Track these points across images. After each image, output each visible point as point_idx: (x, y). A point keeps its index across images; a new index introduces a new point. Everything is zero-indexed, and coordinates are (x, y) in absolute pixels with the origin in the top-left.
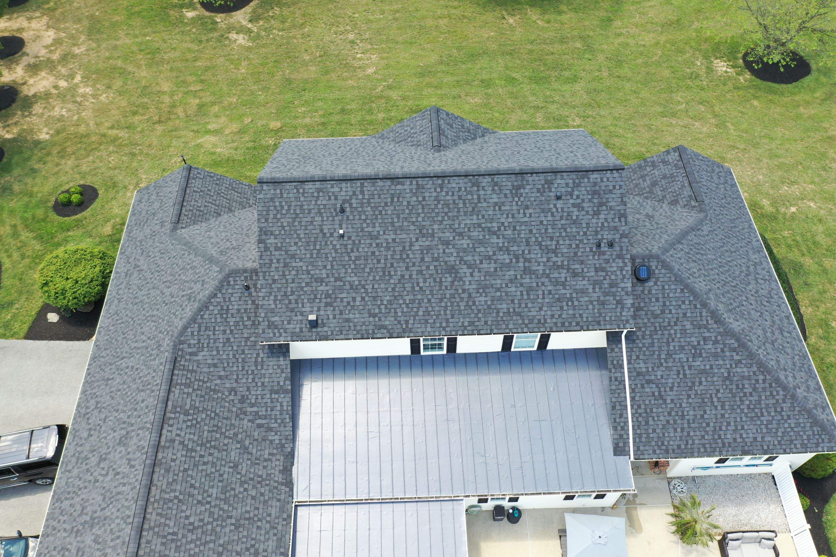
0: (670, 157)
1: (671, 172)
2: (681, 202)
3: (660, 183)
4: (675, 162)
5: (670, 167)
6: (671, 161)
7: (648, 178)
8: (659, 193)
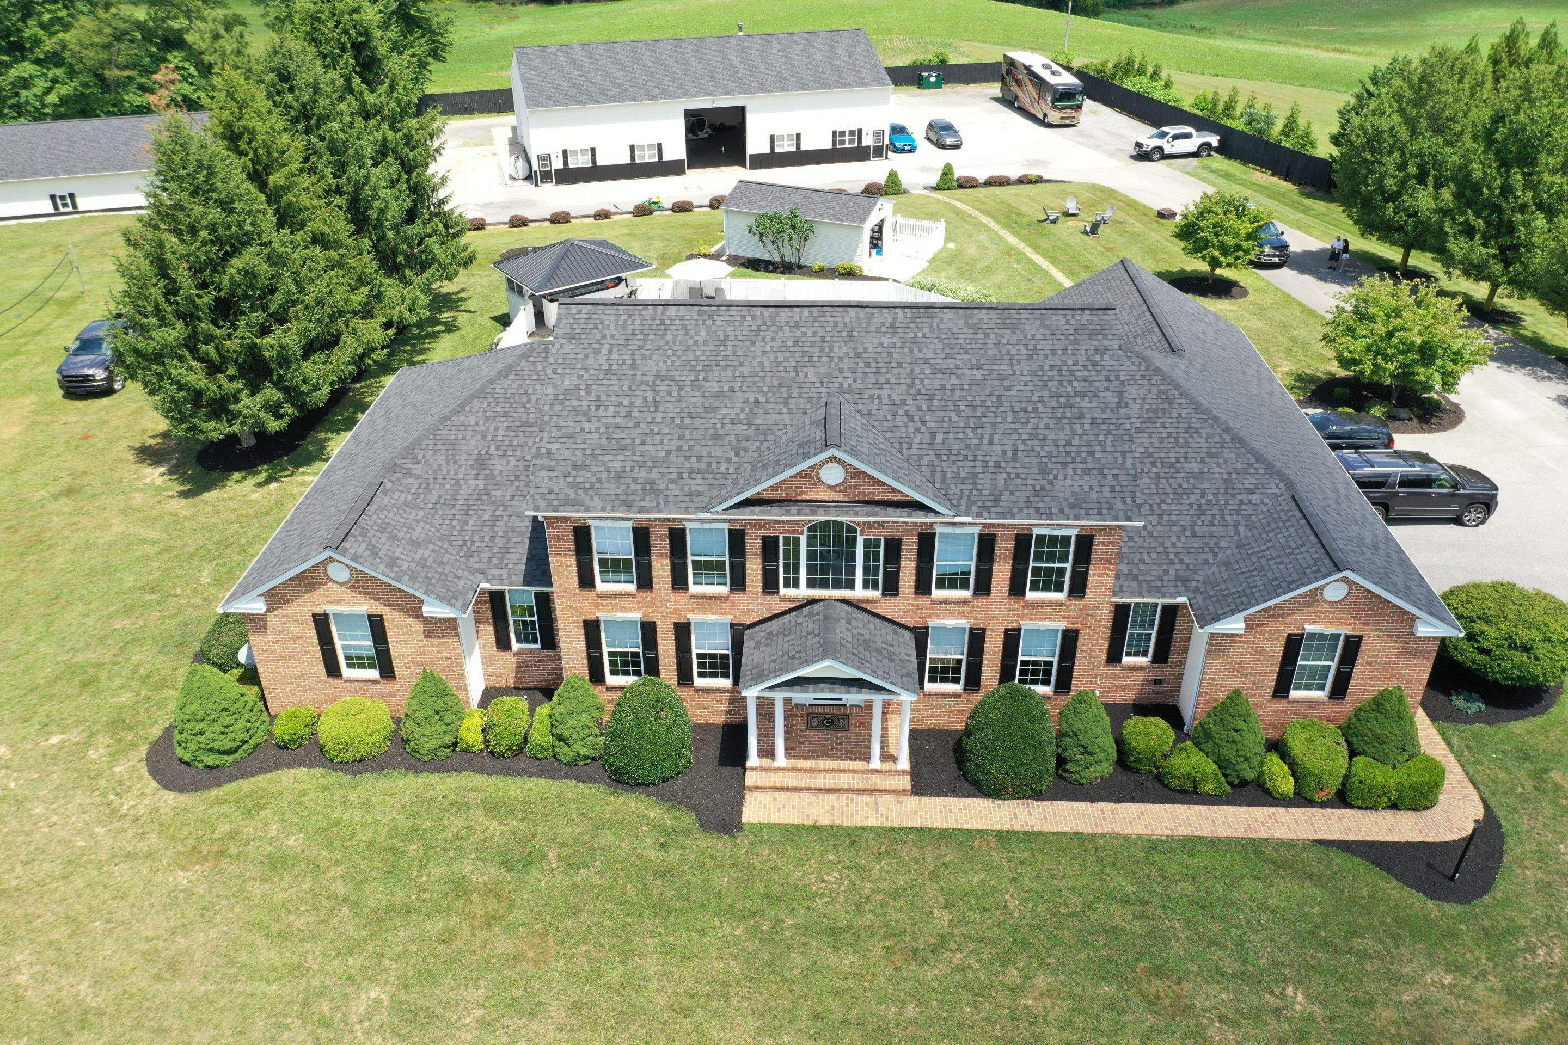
0: (360, 551)
1: (378, 534)
2: (402, 499)
3: (408, 536)
4: (360, 539)
5: (374, 541)
6: (364, 546)
7: (418, 557)
8: (419, 529)
